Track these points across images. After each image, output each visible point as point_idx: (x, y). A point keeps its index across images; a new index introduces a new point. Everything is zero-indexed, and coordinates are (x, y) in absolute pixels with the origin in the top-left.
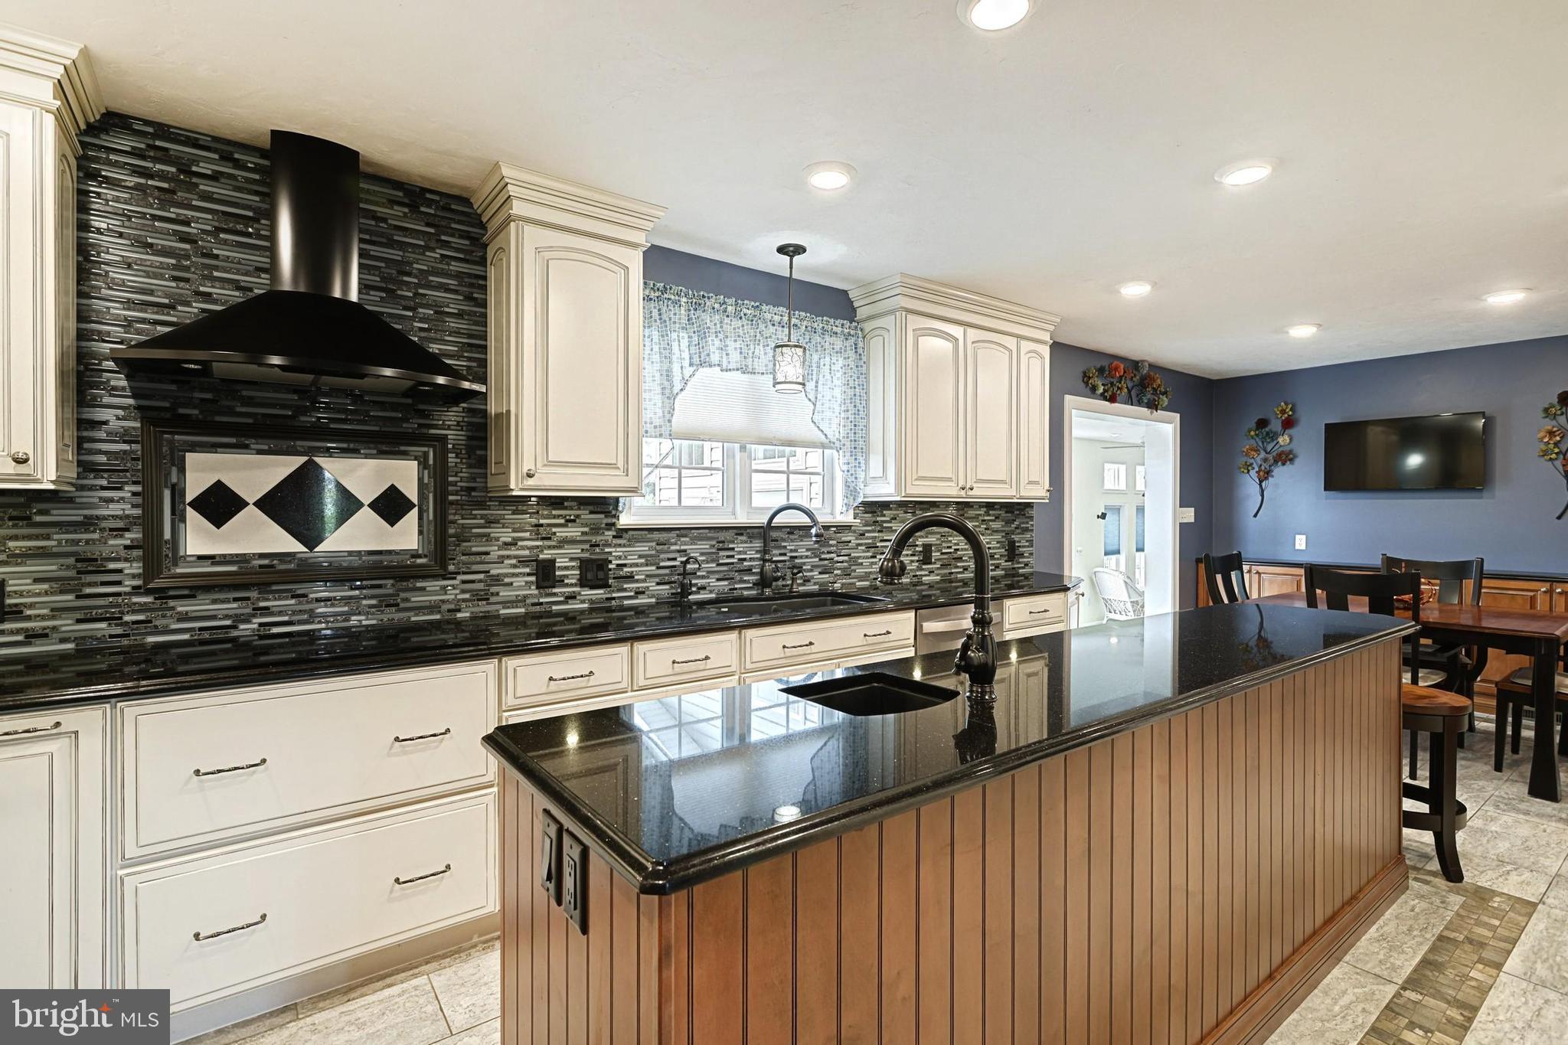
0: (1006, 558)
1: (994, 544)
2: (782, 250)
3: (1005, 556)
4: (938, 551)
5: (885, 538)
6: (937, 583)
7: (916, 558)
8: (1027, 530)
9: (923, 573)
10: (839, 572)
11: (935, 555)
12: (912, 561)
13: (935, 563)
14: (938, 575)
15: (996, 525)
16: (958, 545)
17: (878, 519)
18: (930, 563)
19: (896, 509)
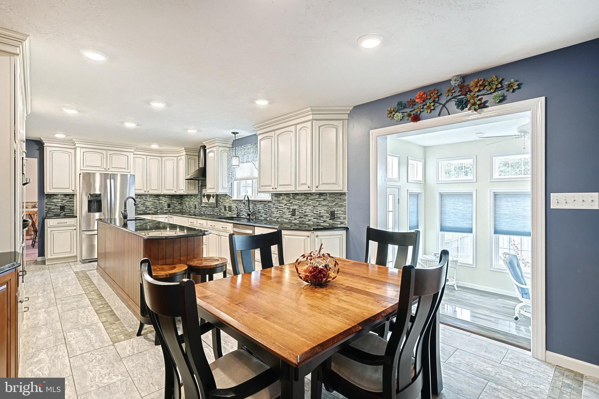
0: (329, 218)
1: (323, 211)
2: (233, 133)
3: (329, 217)
4: (298, 212)
5: (281, 206)
6: (298, 224)
7: (290, 213)
8: (342, 206)
9: (292, 219)
10: (268, 215)
11: (297, 213)
12: (289, 214)
13: (296, 216)
14: (298, 221)
15: (324, 203)
16: (306, 210)
17: (279, 199)
18: (295, 216)
19: (284, 196)
